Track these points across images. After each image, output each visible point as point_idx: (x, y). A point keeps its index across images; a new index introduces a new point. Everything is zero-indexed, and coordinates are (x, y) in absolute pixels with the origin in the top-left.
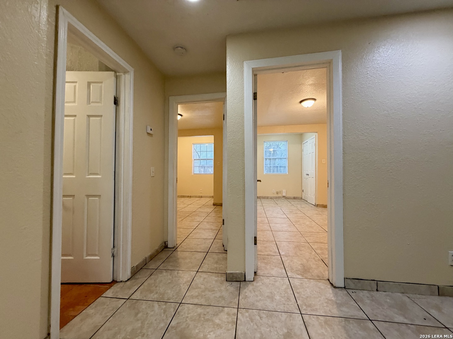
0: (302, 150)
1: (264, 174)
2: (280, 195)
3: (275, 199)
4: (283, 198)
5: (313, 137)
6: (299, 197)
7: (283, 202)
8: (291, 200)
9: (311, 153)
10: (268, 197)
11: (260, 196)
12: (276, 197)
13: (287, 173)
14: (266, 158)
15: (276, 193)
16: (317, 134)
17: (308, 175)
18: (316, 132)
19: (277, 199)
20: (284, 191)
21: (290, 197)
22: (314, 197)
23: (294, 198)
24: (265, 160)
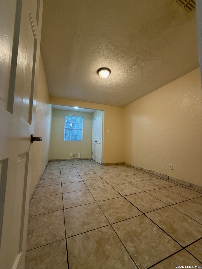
0: (92, 125)
1: (64, 141)
2: (76, 158)
3: (72, 161)
4: (78, 160)
5: (101, 114)
6: (89, 158)
7: (78, 163)
8: (84, 161)
9: (99, 126)
10: (67, 159)
11: (60, 159)
12: (73, 159)
13: (82, 141)
14: (66, 128)
15: (73, 156)
16: (104, 112)
17: (97, 142)
18: (103, 111)
19: (74, 161)
20: (79, 154)
21: (83, 158)
22: (100, 158)
23: (86, 159)
24: (65, 130)
